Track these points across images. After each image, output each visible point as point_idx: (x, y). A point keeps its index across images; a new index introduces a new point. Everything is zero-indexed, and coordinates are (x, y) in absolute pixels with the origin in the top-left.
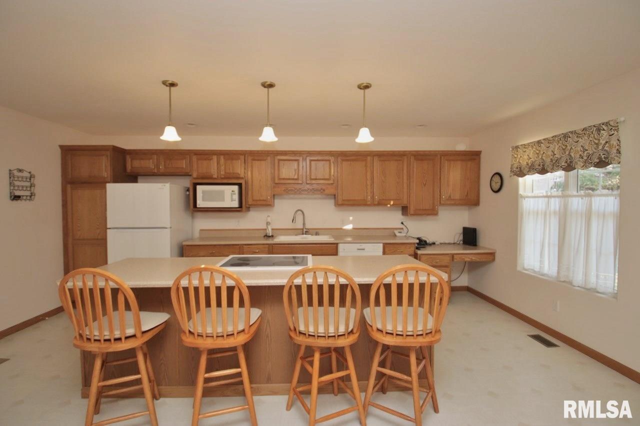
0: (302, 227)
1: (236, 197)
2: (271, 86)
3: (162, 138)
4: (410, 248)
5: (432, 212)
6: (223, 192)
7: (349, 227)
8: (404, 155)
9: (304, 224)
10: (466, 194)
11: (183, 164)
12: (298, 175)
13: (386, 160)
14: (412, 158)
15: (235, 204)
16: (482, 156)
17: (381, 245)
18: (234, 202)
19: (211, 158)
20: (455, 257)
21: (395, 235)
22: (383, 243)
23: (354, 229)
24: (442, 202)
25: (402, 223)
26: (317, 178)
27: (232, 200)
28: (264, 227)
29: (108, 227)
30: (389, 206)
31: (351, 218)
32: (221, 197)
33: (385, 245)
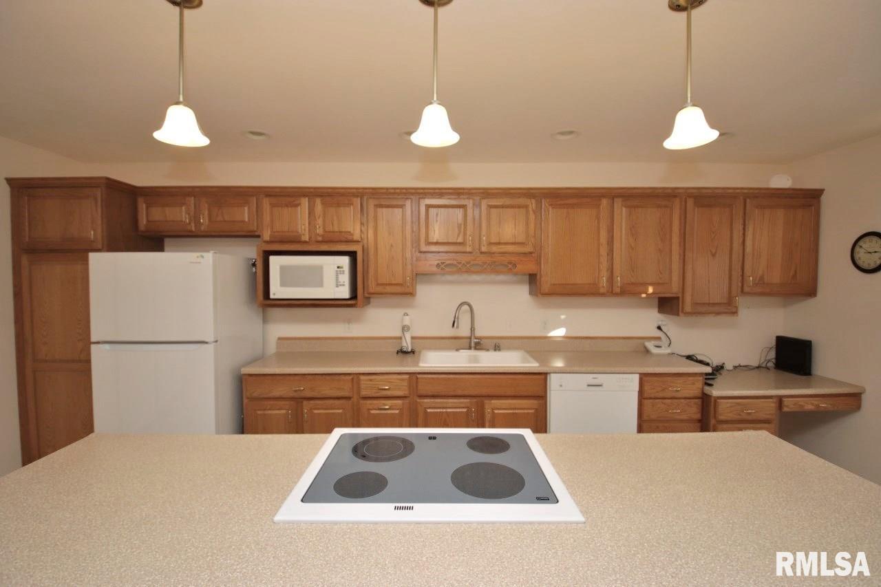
0: (469, 334)
1: (345, 278)
3: (158, 135)
4: (693, 384)
5: (728, 308)
6: (320, 269)
8: (675, 196)
9: (472, 329)
10: (792, 273)
11: (244, 214)
12: (465, 234)
13: (638, 207)
14: (690, 202)
15: (344, 293)
16: (824, 198)
17: (637, 377)
18: (341, 288)
19: (297, 202)
20: (786, 401)
21: (647, 351)
22: (640, 374)
23: (566, 338)
24: (746, 289)
25: (659, 328)
26: (502, 241)
27: (338, 285)
28: (398, 333)
29: (93, 339)
30: (644, 295)
31: (563, 317)
32: (316, 278)
33: (644, 378)
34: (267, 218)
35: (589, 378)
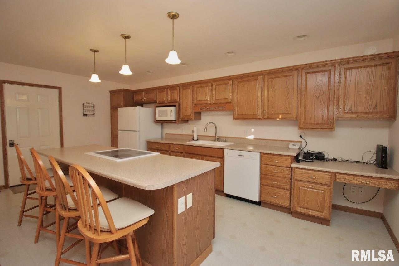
0: (215, 135)
2: (127, 37)
3: (91, 80)
4: (286, 160)
6: (167, 111)
7: (251, 137)
9: (216, 133)
15: (174, 118)
17: (258, 154)
19: (164, 91)
22: (260, 153)
23: (254, 139)
24: (340, 116)
25: (301, 136)
26: (220, 98)
27: (171, 116)
29: (119, 129)
30: (278, 119)
31: (253, 130)
32: (165, 114)
33: (262, 154)
34: (158, 96)
35: (239, 152)
